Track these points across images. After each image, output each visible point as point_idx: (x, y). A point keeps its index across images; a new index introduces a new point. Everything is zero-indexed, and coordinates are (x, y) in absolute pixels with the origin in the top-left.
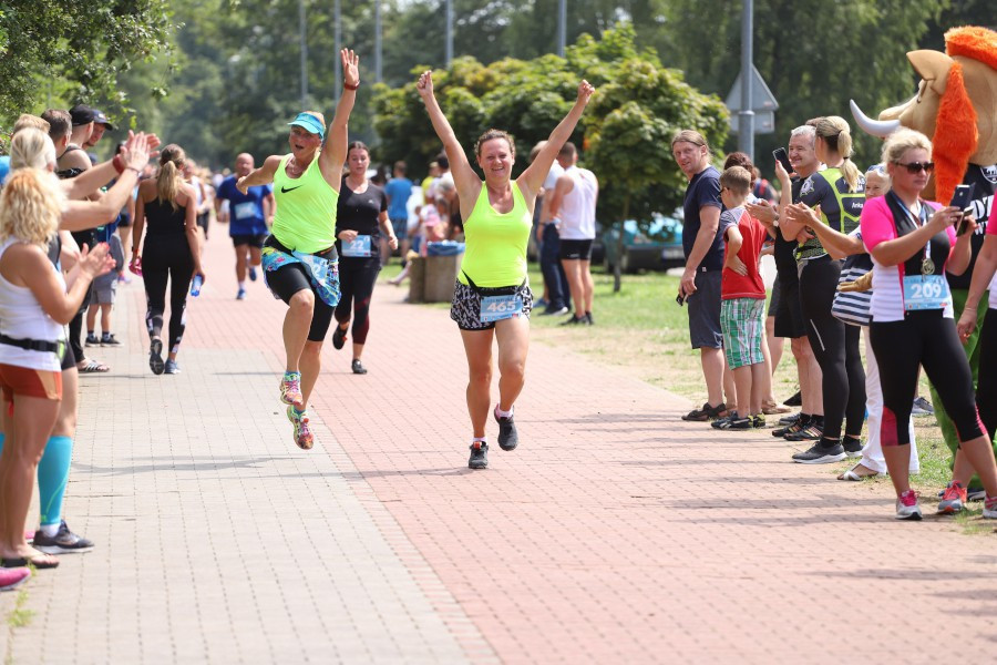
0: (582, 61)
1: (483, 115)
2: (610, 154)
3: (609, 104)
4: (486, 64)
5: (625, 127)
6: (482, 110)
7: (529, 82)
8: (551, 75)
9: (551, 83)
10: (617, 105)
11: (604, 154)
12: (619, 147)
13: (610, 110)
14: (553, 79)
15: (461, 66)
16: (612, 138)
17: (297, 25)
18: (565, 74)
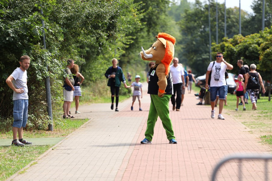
0: (265, 35)
1: (235, 51)
2: (266, 62)
3: (266, 47)
4: (244, 36)
5: (270, 54)
6: (235, 50)
7: (249, 41)
8: (256, 39)
9: (255, 41)
10: (268, 48)
11: (264, 62)
12: (269, 60)
13: (266, 49)
14: (256, 40)
15: (237, 37)
16: (267, 57)
17: (208, 25)
18: (259, 39)
